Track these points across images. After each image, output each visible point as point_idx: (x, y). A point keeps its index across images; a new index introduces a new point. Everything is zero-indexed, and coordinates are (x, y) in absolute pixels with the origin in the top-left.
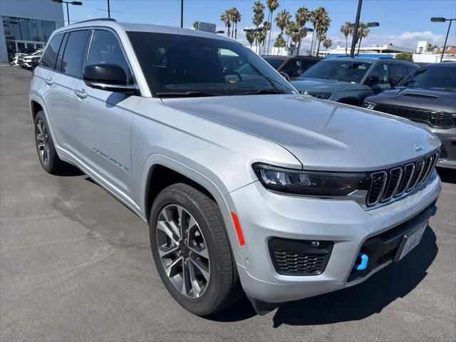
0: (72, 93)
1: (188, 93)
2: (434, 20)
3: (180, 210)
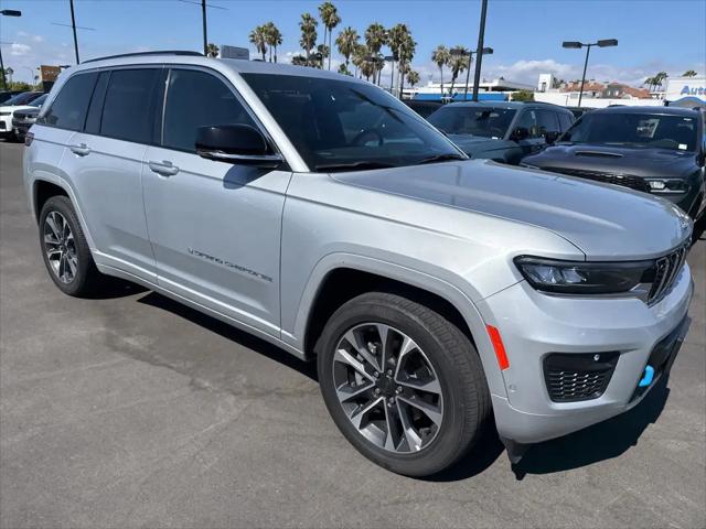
0: (147, 167)
1: (356, 164)
2: (566, 45)
3: (383, 330)
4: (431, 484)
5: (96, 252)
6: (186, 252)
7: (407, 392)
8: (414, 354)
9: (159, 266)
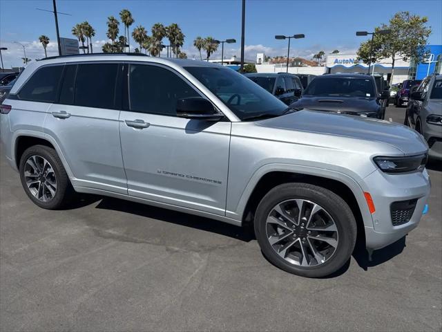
0: (124, 124)
2: (277, 37)
3: (300, 202)
4: (323, 280)
5: (74, 179)
6: (156, 173)
7: (314, 233)
8: (320, 213)
9: (130, 183)
